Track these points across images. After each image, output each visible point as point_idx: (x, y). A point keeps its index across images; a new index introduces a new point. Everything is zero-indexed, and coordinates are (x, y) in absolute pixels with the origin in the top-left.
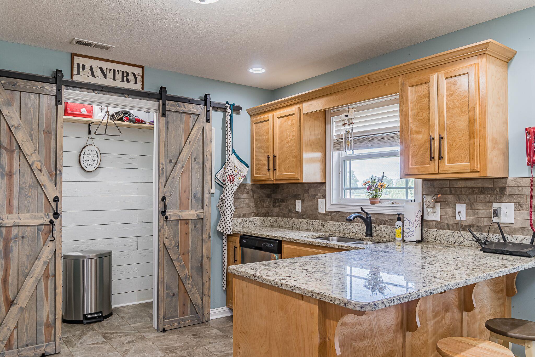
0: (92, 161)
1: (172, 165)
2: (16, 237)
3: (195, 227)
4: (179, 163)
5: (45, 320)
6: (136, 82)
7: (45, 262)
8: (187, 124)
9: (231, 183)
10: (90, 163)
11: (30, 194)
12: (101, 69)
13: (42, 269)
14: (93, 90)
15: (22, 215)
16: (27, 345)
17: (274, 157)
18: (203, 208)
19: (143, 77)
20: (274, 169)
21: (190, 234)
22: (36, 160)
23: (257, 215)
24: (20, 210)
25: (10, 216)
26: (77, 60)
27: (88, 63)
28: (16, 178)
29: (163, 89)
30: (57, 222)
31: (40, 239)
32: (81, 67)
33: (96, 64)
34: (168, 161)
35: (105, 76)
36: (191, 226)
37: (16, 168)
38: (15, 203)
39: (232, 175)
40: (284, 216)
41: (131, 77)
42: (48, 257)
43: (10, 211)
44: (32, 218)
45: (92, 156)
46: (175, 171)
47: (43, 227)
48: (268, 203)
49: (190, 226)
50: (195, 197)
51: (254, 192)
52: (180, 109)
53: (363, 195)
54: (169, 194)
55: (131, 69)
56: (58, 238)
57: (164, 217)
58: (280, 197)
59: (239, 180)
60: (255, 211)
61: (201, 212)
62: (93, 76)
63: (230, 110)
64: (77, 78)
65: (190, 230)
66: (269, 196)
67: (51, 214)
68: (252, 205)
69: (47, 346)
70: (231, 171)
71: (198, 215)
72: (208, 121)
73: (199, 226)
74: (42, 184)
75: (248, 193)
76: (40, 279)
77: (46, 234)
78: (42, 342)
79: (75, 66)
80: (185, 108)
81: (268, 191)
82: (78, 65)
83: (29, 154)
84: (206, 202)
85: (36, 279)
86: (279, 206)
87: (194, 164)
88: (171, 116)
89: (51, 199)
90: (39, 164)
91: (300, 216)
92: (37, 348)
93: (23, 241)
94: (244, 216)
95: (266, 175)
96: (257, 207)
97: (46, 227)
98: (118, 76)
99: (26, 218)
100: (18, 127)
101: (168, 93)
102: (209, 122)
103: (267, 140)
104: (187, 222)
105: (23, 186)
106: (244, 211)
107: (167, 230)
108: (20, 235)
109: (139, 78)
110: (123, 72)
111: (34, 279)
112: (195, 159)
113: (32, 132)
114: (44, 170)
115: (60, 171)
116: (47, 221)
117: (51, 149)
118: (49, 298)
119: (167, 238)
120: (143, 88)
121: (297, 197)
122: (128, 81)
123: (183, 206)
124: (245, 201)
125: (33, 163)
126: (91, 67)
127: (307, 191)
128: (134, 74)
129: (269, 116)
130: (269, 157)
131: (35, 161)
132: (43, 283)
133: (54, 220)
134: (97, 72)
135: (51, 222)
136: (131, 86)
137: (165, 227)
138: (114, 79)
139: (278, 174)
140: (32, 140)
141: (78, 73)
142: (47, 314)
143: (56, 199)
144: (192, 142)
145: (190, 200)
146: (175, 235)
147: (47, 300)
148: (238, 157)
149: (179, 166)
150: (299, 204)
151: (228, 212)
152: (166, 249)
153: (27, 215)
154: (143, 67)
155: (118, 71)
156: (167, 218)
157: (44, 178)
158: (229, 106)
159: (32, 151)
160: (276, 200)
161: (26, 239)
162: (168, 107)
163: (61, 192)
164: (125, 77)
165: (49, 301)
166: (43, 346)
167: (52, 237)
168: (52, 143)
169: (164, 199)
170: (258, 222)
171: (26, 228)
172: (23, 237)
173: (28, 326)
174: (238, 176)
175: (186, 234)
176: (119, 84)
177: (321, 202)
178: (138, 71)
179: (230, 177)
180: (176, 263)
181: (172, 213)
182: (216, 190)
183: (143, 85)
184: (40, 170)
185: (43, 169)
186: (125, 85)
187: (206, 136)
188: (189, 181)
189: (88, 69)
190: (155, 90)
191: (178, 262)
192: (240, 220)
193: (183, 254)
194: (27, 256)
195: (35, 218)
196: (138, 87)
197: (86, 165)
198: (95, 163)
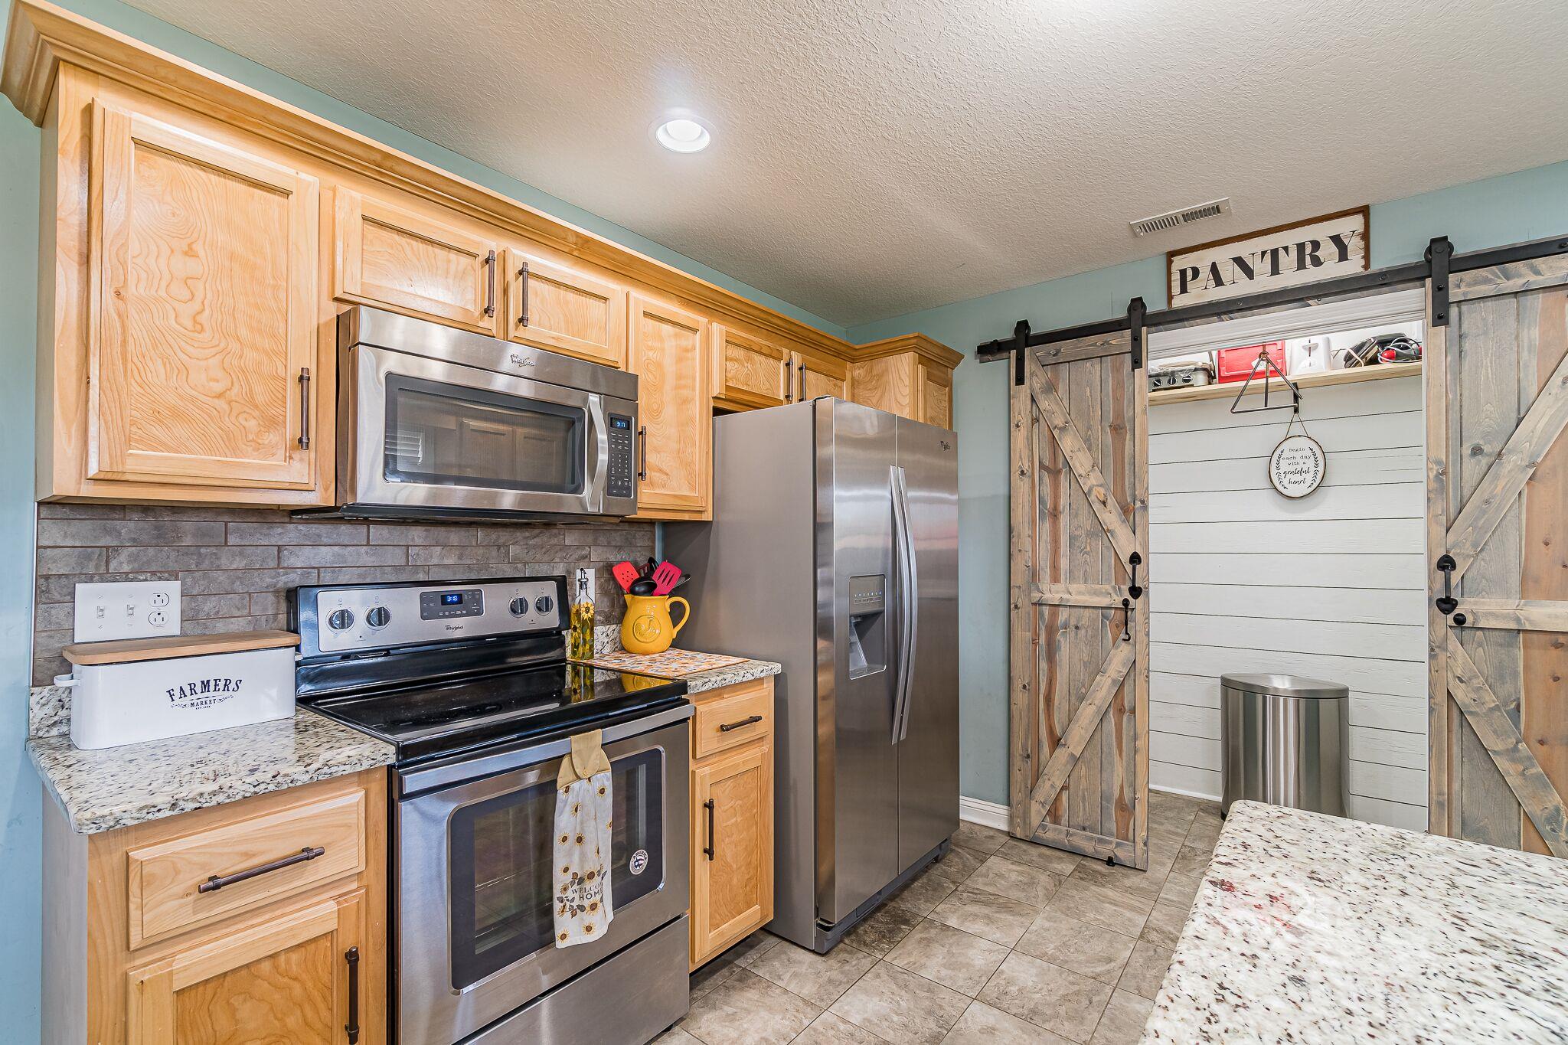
0: (1301, 472)
1: (1484, 461)
2: (1065, 626)
4: (1510, 452)
5: (1117, 793)
6: (1343, 256)
7: (1114, 681)
10: (1297, 477)
11: (1088, 549)
12: (1239, 261)
13: (1109, 692)
14: (1219, 314)
15: (1073, 587)
16: (1084, 829)
19: (1366, 236)
22: (1095, 484)
24: (1072, 577)
25: (1055, 587)
26: (1179, 263)
27: (1203, 260)
28: (1064, 520)
29: (1440, 246)
30: (1137, 604)
31: (1106, 634)
32: (1189, 273)
33: (1222, 256)
34: (1467, 451)
35: (1249, 273)
37: (1063, 501)
38: (1064, 563)
41: (1328, 250)
42: (1121, 672)
43: (1055, 579)
44: (1089, 593)
45: (1301, 461)
46: (1496, 478)
47: (1113, 611)
52: (1510, 285)
54: (1467, 549)
55: (1321, 232)
56: (1140, 636)
57: (1451, 617)
62: (1219, 282)
64: (1180, 302)
67: (1125, 588)
69: (1118, 845)
74: (1108, 530)
76: (1108, 709)
77: (1117, 626)
78: (1111, 835)
82: (1183, 272)
83: (1083, 474)
85: (1099, 708)
88: (1472, 319)
89: (1125, 558)
90: (1102, 490)
92: (1101, 841)
93: (1077, 634)
97: (1119, 612)
98: (1287, 261)
99: (1080, 593)
100: (1063, 429)
101: (1460, 251)
104: (1558, 639)
105: (1077, 533)
107: (1460, 656)
108: (1073, 622)
109: (1354, 245)
110: (1301, 247)
111: (1093, 708)
113: (1090, 433)
114: (1112, 500)
115: (1143, 502)
116: (1118, 601)
117: (1126, 461)
118: (1124, 754)
119: (1461, 681)
120: (1366, 266)
122: (1316, 262)
123: (1529, 586)
125: (1090, 490)
126: (1214, 268)
128: (1337, 240)
131: (1094, 485)
132: (1113, 720)
133: (1131, 599)
134: (1228, 271)
135: (1126, 602)
136: (1332, 269)
137: (1453, 643)
138: (1275, 270)
140: (1089, 449)
141: (1184, 289)
142: (1120, 783)
143: (1135, 559)
146: (1501, 674)
147: (1120, 755)
149: (1511, 461)
152: (1461, 712)
153: (1082, 587)
154: (1364, 211)
155: (1286, 249)
156: (1460, 621)
157: (1111, 517)
159: (1088, 467)
161: (1082, 632)
162: (1455, 294)
163: (1146, 544)
164: (1307, 255)
165: (1124, 758)
166: (1110, 843)
167: (1127, 633)
168: (1127, 447)
169: (1446, 564)
171: (1082, 610)
172: (1077, 628)
173: (1086, 793)
175: (1556, 679)
176: (1291, 277)
178: (1350, 226)
180: (1502, 763)
181: (1483, 606)
183: (1367, 257)
184: (1104, 503)
185: (1109, 501)
186: (1312, 275)
189: (1205, 273)
190: (1414, 254)
191: (1513, 760)
193: (1542, 742)
194: (1084, 662)
195: (1096, 593)
196: (1353, 266)
197: (1286, 482)
198: (1309, 477)
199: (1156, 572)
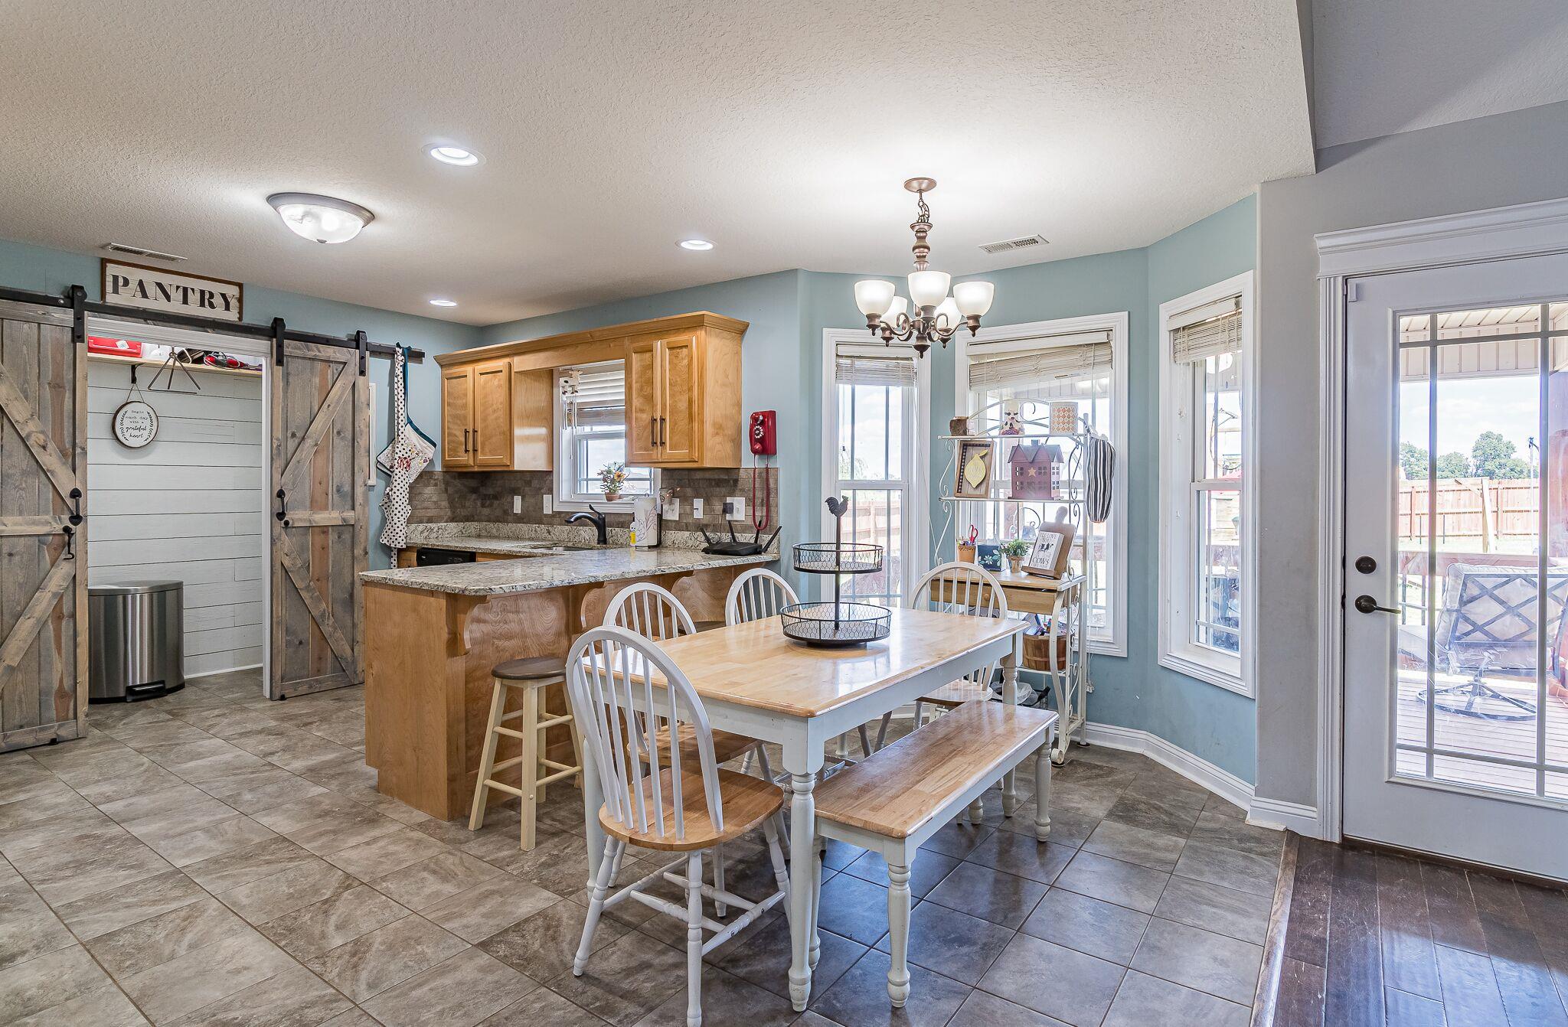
1: (297, 441)
3: (339, 537)
4: (308, 437)
5: (56, 685)
6: (227, 308)
7: (55, 595)
8: (324, 378)
9: (404, 470)
10: (139, 433)
11: (24, 485)
12: (160, 285)
13: (49, 604)
14: (145, 320)
15: (8, 520)
16: (21, 727)
17: (475, 431)
18: (353, 509)
19: (240, 300)
20: (475, 450)
21: (330, 548)
22: (34, 430)
23: (452, 520)
26: (112, 269)
27: (135, 275)
29: (278, 322)
30: (77, 529)
31: (44, 557)
32: (121, 282)
33: (150, 278)
34: (289, 435)
35: (168, 298)
36: (332, 536)
39: (405, 458)
40: (497, 520)
41: (218, 301)
42: (61, 586)
44: (28, 524)
46: (302, 450)
47: (51, 538)
48: (472, 503)
49: (330, 536)
50: (338, 491)
51: (447, 484)
52: (311, 354)
53: (597, 488)
54: (290, 486)
55: (217, 288)
56: (80, 555)
57: (283, 522)
58: (491, 491)
59: (418, 466)
60: (449, 513)
61: (350, 515)
62: (145, 295)
63: (403, 357)
64: (112, 299)
65: (330, 542)
66: (474, 491)
67: (66, 517)
68: (445, 504)
69: (60, 726)
70: (403, 452)
71: (344, 520)
72: (362, 373)
73: (347, 536)
74: (48, 470)
75: (436, 485)
76: (46, 621)
77: (55, 549)
78: (52, 721)
79: (109, 280)
80: (319, 352)
81: (473, 483)
82: (116, 278)
83: (21, 420)
84: (359, 499)
85: (38, 620)
86: (491, 505)
87: (337, 440)
88: (293, 365)
89: (65, 492)
90: (42, 437)
91: (520, 519)
92: (42, 730)
93: (10, 561)
94: (430, 520)
95: (465, 459)
96: (452, 505)
97: (57, 537)
98: (195, 298)
99: (16, 524)
101: (289, 327)
102: (364, 376)
103: (465, 406)
104: (324, 530)
105: (10, 471)
106: (430, 513)
107: (287, 542)
108: (7, 550)
109: (233, 303)
110: (202, 292)
111: (32, 620)
112: (339, 433)
113: (26, 386)
114: (51, 446)
115: (83, 449)
116: (58, 528)
117: (65, 414)
118: (63, 651)
119: (287, 555)
120: (240, 319)
121: (515, 491)
122: (212, 306)
123: (315, 505)
124: (431, 497)
125: (29, 435)
126: (141, 284)
127: (529, 483)
128: (224, 296)
129: (468, 369)
130: (466, 432)
131: (33, 432)
132: (51, 627)
133: (71, 526)
134: (152, 290)
135: (67, 530)
136: (219, 313)
137: (284, 536)
138: (185, 301)
139: (480, 457)
140: (26, 398)
141: (116, 291)
142: (59, 676)
143: (75, 494)
144: (332, 406)
145: (330, 496)
146: (303, 549)
147: (59, 653)
148: (416, 430)
149: (309, 442)
150: (518, 501)
151: (399, 515)
152: (286, 571)
153: (19, 519)
154: (240, 286)
155: (193, 290)
156: (287, 523)
157: (50, 460)
158: (401, 351)
159: (27, 415)
160: (485, 497)
161: (17, 558)
162: (287, 351)
163: (85, 482)
164: (205, 299)
165: (63, 656)
166: (53, 727)
167: (69, 553)
168: (66, 402)
169: (281, 494)
170: (455, 531)
171: (16, 539)
172: (10, 555)
173: (23, 696)
174: (418, 460)
175: (323, 549)
176: (194, 309)
177: (547, 498)
178: (232, 291)
179: (401, 461)
180: (303, 594)
181: (298, 516)
182: (379, 480)
183: (241, 313)
184: (44, 448)
185: (49, 445)
186: (206, 313)
187: (359, 396)
188: (327, 467)
189: (133, 284)
190: (266, 322)
191: (308, 592)
192: (421, 527)
193: (318, 580)
194: (19, 584)
195: (34, 523)
196: (232, 316)
197: (127, 435)
198: (146, 433)
199: (92, 504)
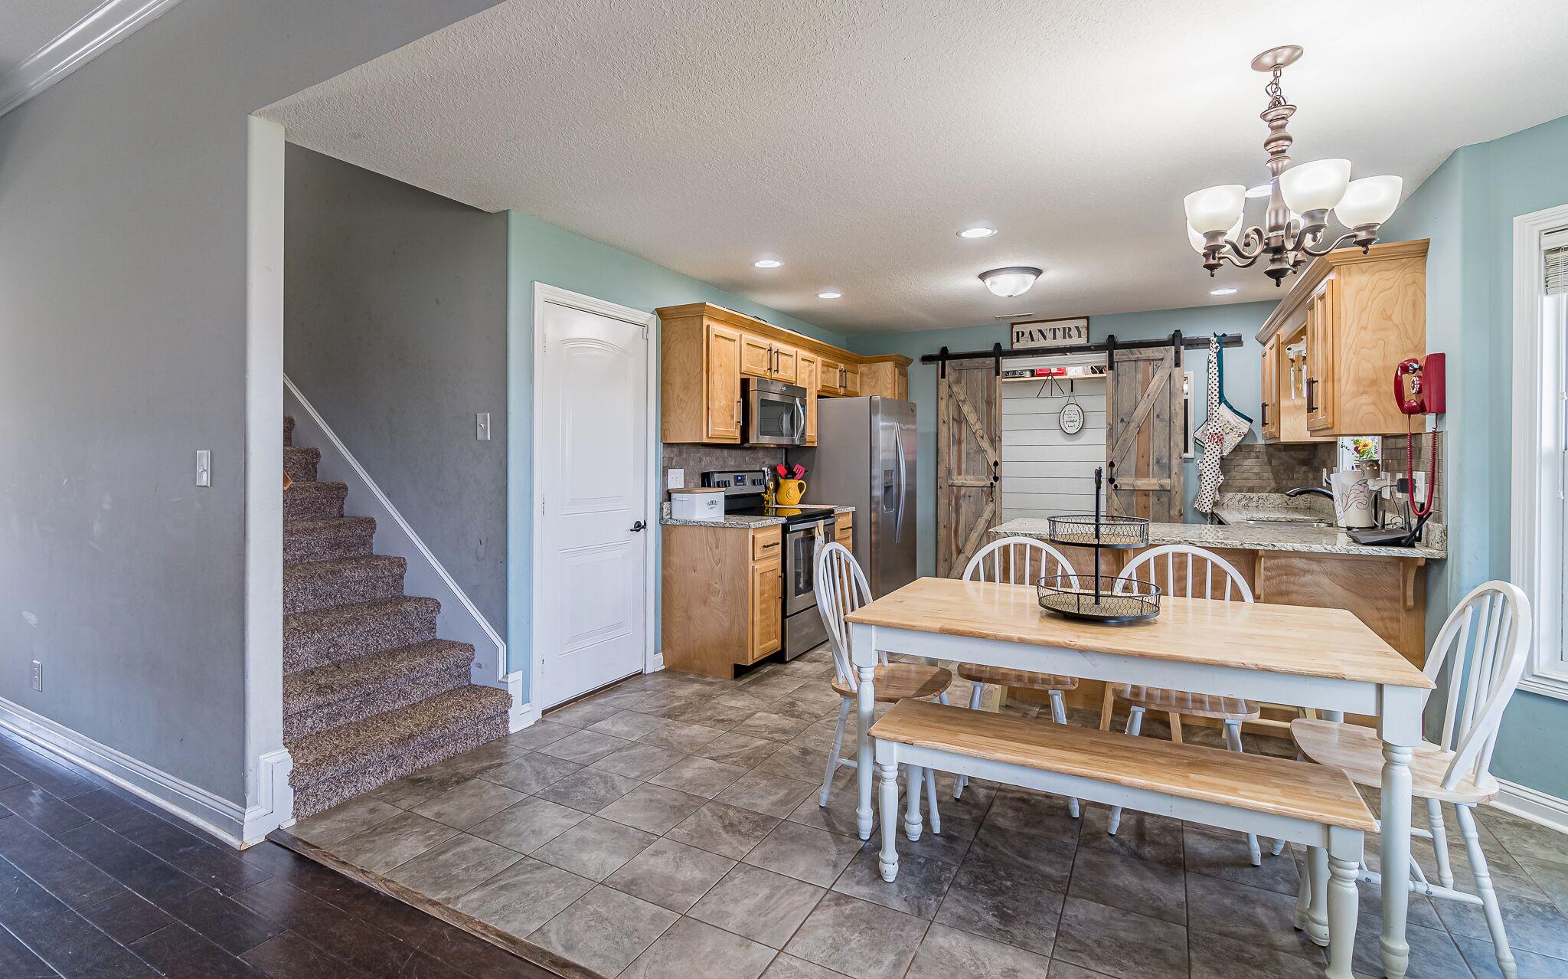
0: (1073, 421)
1: (1125, 424)
2: (964, 496)
3: (1158, 500)
4: (1132, 421)
6: (1080, 336)
7: (986, 521)
8: (1146, 373)
9: (1215, 444)
10: (1072, 424)
11: (975, 459)
12: (1040, 331)
13: (984, 525)
14: (1032, 354)
15: (968, 477)
18: (1170, 477)
19: (1088, 328)
21: (1151, 509)
22: (978, 428)
23: (1277, 491)
24: (967, 472)
25: (959, 477)
26: (1016, 328)
27: (1027, 328)
28: (964, 445)
29: (1112, 338)
30: (997, 484)
31: (983, 499)
32: (1020, 333)
33: (1034, 328)
34: (1119, 420)
35: (1045, 337)
36: (1152, 499)
37: (964, 436)
38: (964, 466)
39: (1216, 434)
41: (1074, 332)
42: (989, 516)
43: (960, 474)
44: (976, 480)
45: (1073, 416)
46: (1128, 430)
47: (986, 488)
49: (1151, 498)
50: (1158, 462)
51: (1271, 456)
52: (1134, 357)
54: (1118, 459)
55: (1073, 324)
56: (998, 499)
57: (1113, 485)
59: (1231, 441)
60: (1273, 484)
61: (1166, 482)
62: (1032, 340)
63: (1217, 345)
64: (1017, 346)
65: (1151, 503)
67: (992, 477)
68: (1268, 475)
70: (1214, 428)
71: (1161, 486)
72: (1177, 364)
73: (1165, 499)
74: (984, 450)
75: (1258, 457)
76: (983, 535)
77: (988, 495)
79: (1015, 334)
80: (1141, 354)
81: (1303, 455)
82: (1018, 333)
83: (973, 424)
84: (1175, 469)
85: (979, 534)
87: (1157, 422)
88: (1123, 368)
89: (991, 463)
90: (981, 431)
93: (969, 500)
94: (1251, 490)
96: (1277, 478)
97: (989, 488)
98: (1059, 334)
99: (971, 480)
100: (964, 402)
101: (1118, 340)
102: (1179, 366)
104: (1146, 493)
105: (970, 452)
106: (1250, 484)
107: (1116, 500)
108: (967, 494)
109: (1084, 331)
110: (1064, 329)
111: (977, 534)
112: (1158, 416)
113: (976, 404)
114: (985, 436)
115: (1000, 438)
116: (988, 484)
117: (992, 418)
119: (1116, 510)
120: (1088, 341)
122: (1070, 337)
123: (1138, 474)
124: (1252, 469)
125: (976, 431)
126: (1030, 333)
128: (1077, 328)
132: (986, 539)
133: (994, 482)
134: (1036, 335)
135: (992, 484)
136: (1076, 341)
137: (1114, 496)
138: (1054, 338)
140: (976, 412)
141: (1018, 341)
143: (996, 464)
144: (1151, 395)
145: (1151, 467)
146: (1129, 507)
148: (1231, 408)
149: (1133, 425)
151: (1206, 484)
153: (972, 477)
154: (1087, 318)
155: (1059, 329)
156: (1116, 486)
157: (985, 444)
158: (1215, 339)
159: (975, 421)
161: (972, 499)
162: (1116, 358)
163: (1000, 457)
164: (1067, 333)
167: (992, 498)
168: (993, 411)
169: (1112, 465)
170: (1279, 501)
171: (972, 488)
172: (969, 497)
174: (1232, 434)
175: (1145, 508)
176: (1060, 342)
178: (1083, 323)
179: (1212, 436)
181: (1123, 481)
183: (1088, 338)
184: (982, 438)
186: (1067, 342)
187: (1175, 383)
188: (1149, 443)
189: (1027, 334)
190: (1103, 339)
192: (1239, 495)
194: (973, 512)
195: (979, 480)
196: (1082, 341)
197: (1067, 427)
199: (1006, 470)
